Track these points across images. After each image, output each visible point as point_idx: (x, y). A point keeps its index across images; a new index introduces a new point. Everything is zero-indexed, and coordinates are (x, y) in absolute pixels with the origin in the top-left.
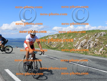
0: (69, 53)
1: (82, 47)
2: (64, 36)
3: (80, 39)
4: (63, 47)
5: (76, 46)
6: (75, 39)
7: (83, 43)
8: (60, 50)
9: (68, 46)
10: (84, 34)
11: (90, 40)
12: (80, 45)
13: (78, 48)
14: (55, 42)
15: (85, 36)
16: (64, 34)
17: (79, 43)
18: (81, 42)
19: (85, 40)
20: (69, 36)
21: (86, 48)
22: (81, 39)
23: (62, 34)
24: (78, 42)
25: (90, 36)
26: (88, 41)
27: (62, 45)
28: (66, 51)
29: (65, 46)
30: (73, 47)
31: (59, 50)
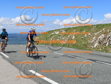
0: (85, 50)
1: (100, 43)
2: (75, 30)
3: (96, 34)
5: (92, 42)
6: (89, 34)
7: (101, 39)
8: (72, 47)
9: (81, 42)
10: (100, 28)
11: (110, 35)
12: (97, 41)
13: (95, 45)
14: (63, 38)
15: (103, 31)
16: (74, 28)
17: (96, 39)
18: (99, 38)
19: (103, 35)
20: (81, 30)
21: (105, 45)
22: (98, 34)
23: (71, 28)
24: (94, 38)
25: (109, 30)
26: (108, 37)
28: (80, 49)
29: (78, 43)
30: (88, 43)
31: (70, 48)
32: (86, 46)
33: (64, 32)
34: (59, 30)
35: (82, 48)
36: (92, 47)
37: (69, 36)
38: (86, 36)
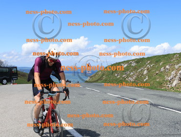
0: (158, 91)
2: (149, 62)
3: (176, 67)
4: (146, 81)
5: (169, 79)
6: (167, 67)
8: (141, 87)
9: (155, 79)
12: (177, 77)
13: (174, 84)
14: (132, 73)
16: (148, 58)
17: (176, 73)
18: (180, 72)
20: (157, 62)
22: (180, 67)
23: (145, 59)
24: (173, 73)
27: (145, 78)
28: (152, 89)
29: (151, 80)
30: (164, 81)
32: (160, 84)
33: (134, 64)
34: (127, 62)
35: (155, 87)
36: (170, 86)
37: (139, 70)
38: (162, 69)
